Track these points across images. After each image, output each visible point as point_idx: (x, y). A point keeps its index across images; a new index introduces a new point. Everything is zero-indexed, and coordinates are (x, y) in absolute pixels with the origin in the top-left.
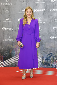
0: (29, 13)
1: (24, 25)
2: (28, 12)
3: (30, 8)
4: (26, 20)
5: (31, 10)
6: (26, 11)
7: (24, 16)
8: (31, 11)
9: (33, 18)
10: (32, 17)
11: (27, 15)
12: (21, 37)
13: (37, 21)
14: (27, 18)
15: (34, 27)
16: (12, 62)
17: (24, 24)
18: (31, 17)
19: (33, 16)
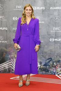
1: (22, 24)
2: (27, 10)
3: (30, 5)
4: (25, 19)
5: (31, 7)
7: (23, 14)
9: (33, 17)
11: (26, 14)
15: (33, 27)
16: (5, 67)
18: (30, 16)
19: (33, 15)
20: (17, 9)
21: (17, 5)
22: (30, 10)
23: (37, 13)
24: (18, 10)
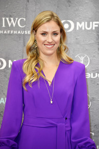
0: (49, 38)
1: (27, 84)
2: (44, 34)
3: (52, 16)
4: (38, 65)
5: (59, 24)
6: (35, 29)
7: (30, 49)
8: (58, 29)
9: (65, 56)
10: (59, 52)
12: (14, 135)
13: (82, 70)
14: (42, 56)
15: (70, 92)
17: (27, 79)
19: (63, 48)
20: (4, 29)
21: (6, 16)
22: (55, 34)
23: (78, 43)
24: (10, 34)
